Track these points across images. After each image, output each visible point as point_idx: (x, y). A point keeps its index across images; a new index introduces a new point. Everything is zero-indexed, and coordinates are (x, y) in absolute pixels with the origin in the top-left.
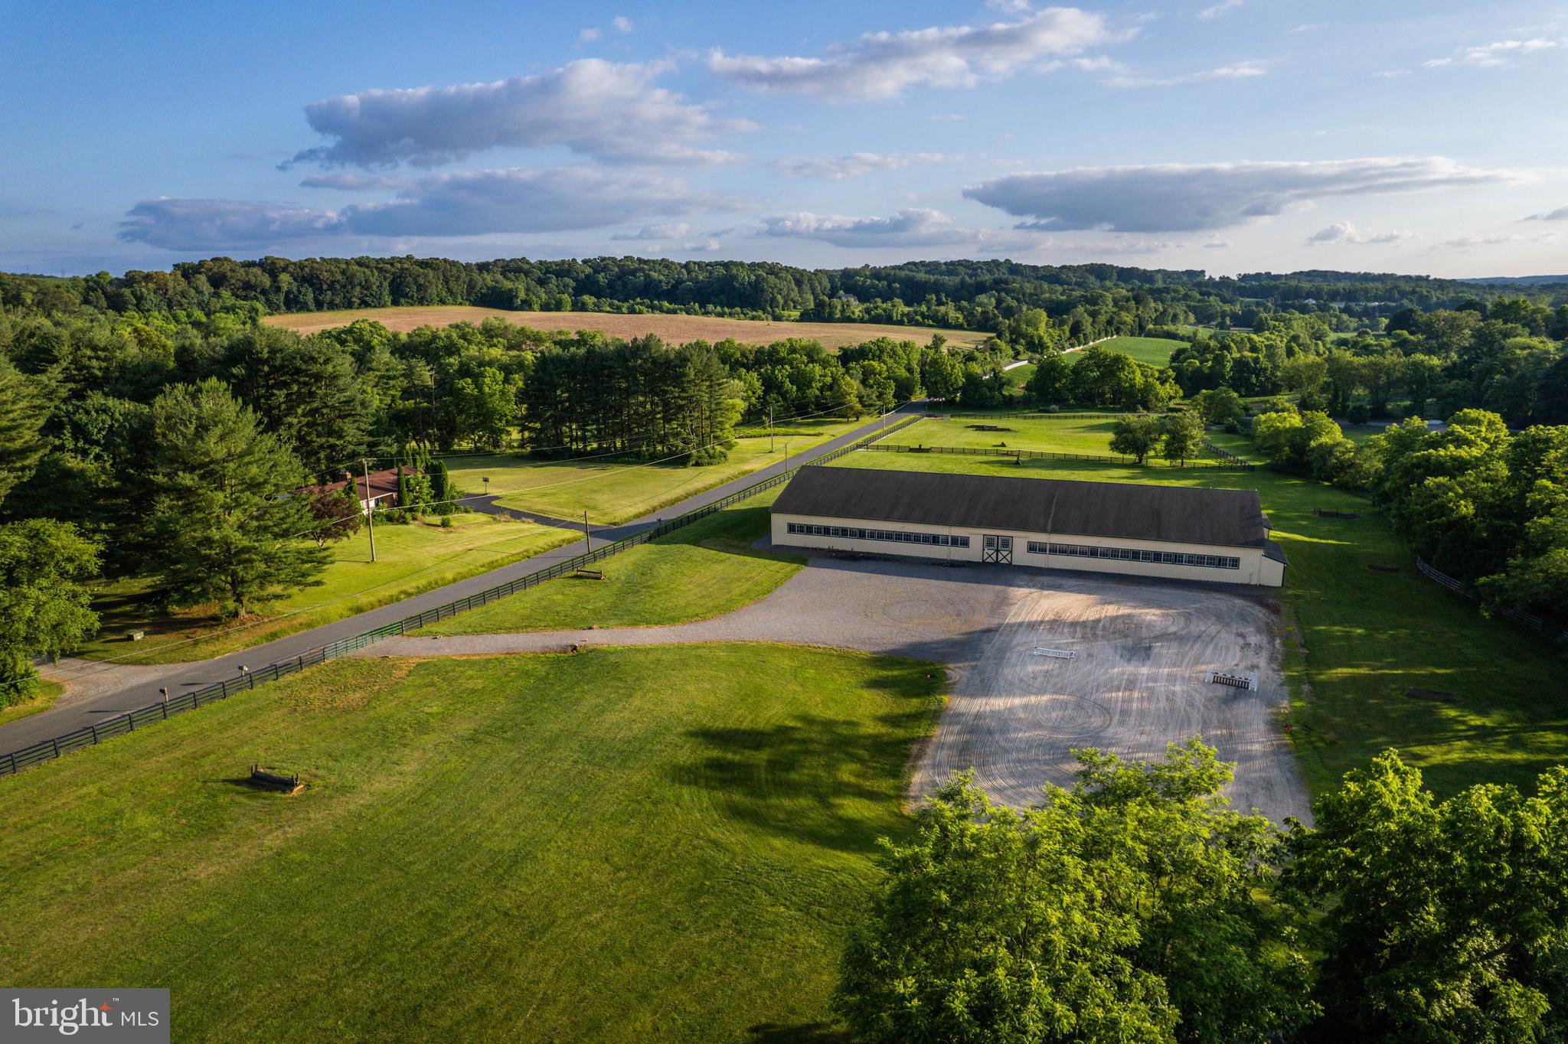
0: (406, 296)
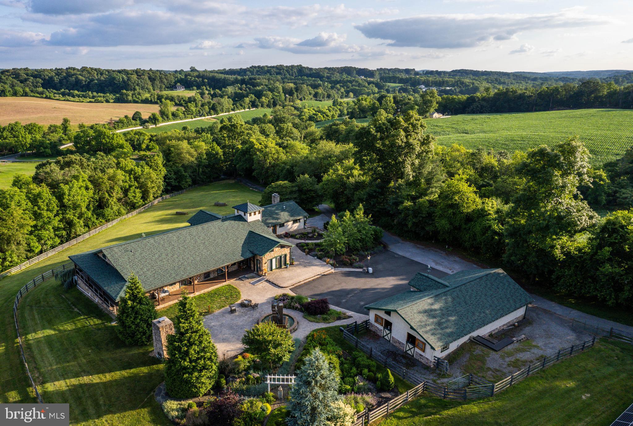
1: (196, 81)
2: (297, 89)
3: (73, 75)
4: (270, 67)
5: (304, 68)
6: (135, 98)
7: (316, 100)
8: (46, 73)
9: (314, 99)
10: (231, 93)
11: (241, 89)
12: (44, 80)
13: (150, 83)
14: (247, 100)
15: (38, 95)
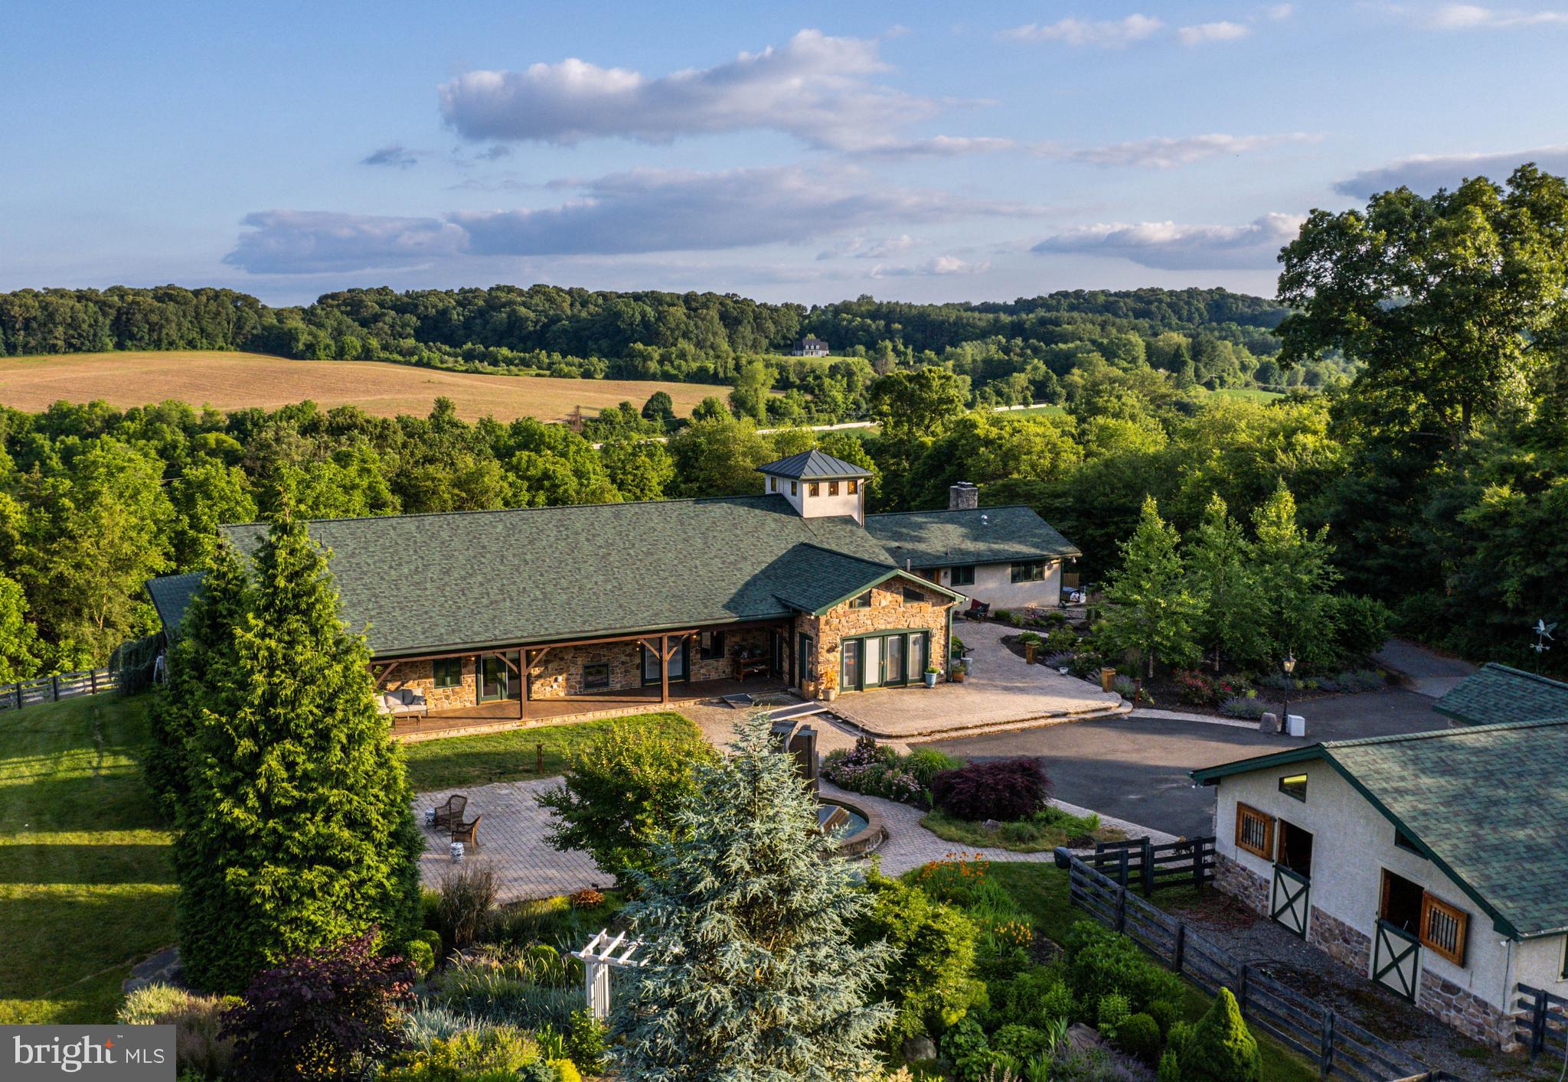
0: (132, 337)
1: (865, 329)
2: (1197, 352)
3: (504, 305)
4: (1116, 294)
5: (1233, 296)
6: (668, 367)
7: (1265, 389)
8: (433, 299)
9: (1255, 384)
10: (974, 361)
11: (1006, 350)
12: (423, 318)
13: (722, 331)
14: (1021, 379)
15: (400, 358)
